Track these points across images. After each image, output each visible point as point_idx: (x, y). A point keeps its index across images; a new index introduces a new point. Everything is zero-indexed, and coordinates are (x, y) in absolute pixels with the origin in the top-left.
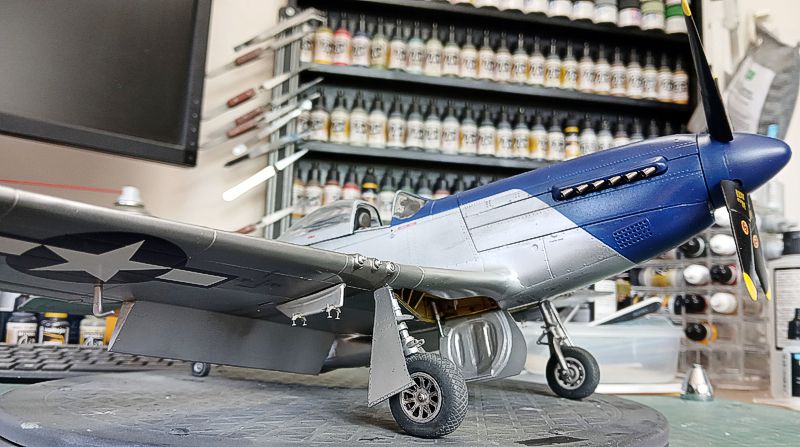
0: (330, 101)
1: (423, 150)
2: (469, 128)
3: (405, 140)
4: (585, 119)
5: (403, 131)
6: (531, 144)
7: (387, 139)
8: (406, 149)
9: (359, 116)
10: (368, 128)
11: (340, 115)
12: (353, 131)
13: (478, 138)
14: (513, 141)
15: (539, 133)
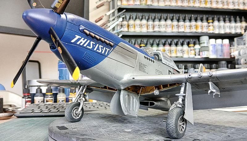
0: (128, 18)
1: (160, 32)
2: (175, 23)
3: (153, 29)
4: (214, 17)
5: (153, 26)
6: (196, 27)
7: (147, 29)
8: (154, 32)
9: (138, 22)
10: (141, 26)
11: (131, 22)
12: (136, 27)
13: (178, 26)
14: (190, 26)
15: (199, 23)
